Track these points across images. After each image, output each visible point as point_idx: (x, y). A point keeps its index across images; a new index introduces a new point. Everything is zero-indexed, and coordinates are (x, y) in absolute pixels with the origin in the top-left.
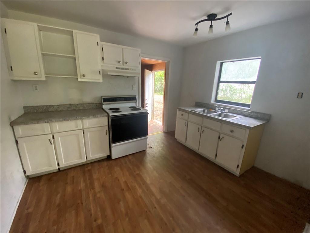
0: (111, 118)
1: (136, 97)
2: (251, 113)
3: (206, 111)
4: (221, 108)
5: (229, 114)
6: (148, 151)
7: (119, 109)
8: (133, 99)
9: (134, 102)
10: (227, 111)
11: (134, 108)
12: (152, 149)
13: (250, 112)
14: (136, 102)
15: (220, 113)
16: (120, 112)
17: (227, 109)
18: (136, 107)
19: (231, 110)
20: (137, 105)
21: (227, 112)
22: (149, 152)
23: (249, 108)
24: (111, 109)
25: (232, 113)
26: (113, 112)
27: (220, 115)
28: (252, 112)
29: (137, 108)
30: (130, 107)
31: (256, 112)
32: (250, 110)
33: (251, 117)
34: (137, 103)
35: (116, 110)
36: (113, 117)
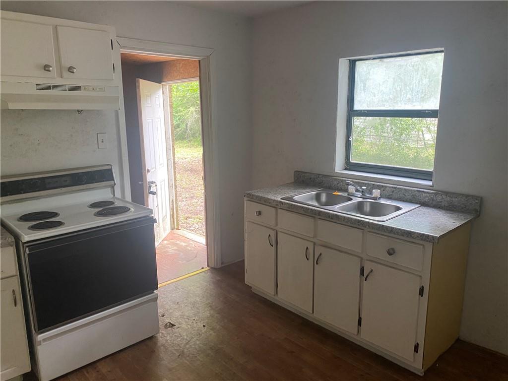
0: (27, 249)
1: (111, 170)
2: (436, 194)
3: (324, 198)
4: (361, 185)
5: (383, 201)
6: (164, 337)
7: (55, 214)
8: (101, 176)
9: (106, 187)
10: (376, 193)
11: (104, 208)
12: (175, 330)
13: (432, 193)
14: (113, 187)
15: (361, 200)
16: (60, 224)
17: (378, 187)
18: (113, 203)
19: (387, 189)
20: (118, 194)
21: (379, 196)
22: (167, 340)
23: (430, 183)
24: (25, 218)
25: (389, 198)
26: (33, 228)
27: (359, 208)
28: (438, 193)
29: (118, 204)
30: (94, 205)
31: (447, 193)
32: (432, 186)
33: (437, 206)
34: (117, 189)
35: (43, 220)
36: (33, 245)
